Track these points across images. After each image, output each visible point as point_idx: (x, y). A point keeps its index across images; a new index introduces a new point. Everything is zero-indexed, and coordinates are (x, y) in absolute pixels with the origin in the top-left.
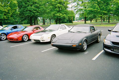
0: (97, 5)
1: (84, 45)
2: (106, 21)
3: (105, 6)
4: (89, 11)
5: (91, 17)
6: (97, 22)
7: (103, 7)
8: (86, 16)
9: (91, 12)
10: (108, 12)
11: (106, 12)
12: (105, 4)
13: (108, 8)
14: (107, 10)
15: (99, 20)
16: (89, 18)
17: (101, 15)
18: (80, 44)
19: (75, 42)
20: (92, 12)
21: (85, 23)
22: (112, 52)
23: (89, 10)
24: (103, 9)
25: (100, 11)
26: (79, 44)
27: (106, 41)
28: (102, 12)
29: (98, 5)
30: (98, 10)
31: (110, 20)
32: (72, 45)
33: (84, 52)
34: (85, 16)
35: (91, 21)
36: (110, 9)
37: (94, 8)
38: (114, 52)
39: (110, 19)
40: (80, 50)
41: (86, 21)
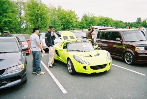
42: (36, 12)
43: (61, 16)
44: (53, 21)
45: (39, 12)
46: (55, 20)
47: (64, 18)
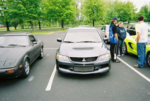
0: (22, 6)
1: (26, 67)
2: (35, 27)
3: (33, 8)
4: (12, 14)
5: (14, 23)
6: (23, 28)
7: (31, 9)
8: (8, 21)
9: (15, 15)
10: (39, 15)
11: (36, 16)
12: (33, 5)
13: (38, 11)
14: (37, 13)
15: (26, 26)
16: (12, 23)
17: (30, 19)
18: (21, 66)
19: (10, 64)
20: (17, 14)
21: (8, 30)
22: (72, 72)
23: (12, 12)
24: (31, 12)
25: (28, 14)
26: (19, 67)
27: (60, 56)
28: (31, 16)
29: (24, 6)
30: (26, 12)
31: (41, 26)
32: (6, 71)
33: (27, 79)
34: (6, 21)
35: (16, 28)
36: (40, 13)
37: (20, 10)
38: (74, 71)
39: (41, 24)
40: (21, 76)
41: (9, 28)
42: (94, 4)
43: (118, 8)
44: (110, 13)
45: (96, 4)
46: (112, 12)
47: (121, 10)
